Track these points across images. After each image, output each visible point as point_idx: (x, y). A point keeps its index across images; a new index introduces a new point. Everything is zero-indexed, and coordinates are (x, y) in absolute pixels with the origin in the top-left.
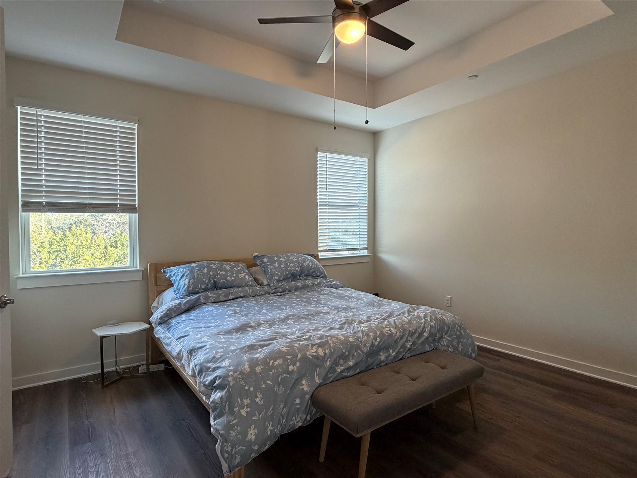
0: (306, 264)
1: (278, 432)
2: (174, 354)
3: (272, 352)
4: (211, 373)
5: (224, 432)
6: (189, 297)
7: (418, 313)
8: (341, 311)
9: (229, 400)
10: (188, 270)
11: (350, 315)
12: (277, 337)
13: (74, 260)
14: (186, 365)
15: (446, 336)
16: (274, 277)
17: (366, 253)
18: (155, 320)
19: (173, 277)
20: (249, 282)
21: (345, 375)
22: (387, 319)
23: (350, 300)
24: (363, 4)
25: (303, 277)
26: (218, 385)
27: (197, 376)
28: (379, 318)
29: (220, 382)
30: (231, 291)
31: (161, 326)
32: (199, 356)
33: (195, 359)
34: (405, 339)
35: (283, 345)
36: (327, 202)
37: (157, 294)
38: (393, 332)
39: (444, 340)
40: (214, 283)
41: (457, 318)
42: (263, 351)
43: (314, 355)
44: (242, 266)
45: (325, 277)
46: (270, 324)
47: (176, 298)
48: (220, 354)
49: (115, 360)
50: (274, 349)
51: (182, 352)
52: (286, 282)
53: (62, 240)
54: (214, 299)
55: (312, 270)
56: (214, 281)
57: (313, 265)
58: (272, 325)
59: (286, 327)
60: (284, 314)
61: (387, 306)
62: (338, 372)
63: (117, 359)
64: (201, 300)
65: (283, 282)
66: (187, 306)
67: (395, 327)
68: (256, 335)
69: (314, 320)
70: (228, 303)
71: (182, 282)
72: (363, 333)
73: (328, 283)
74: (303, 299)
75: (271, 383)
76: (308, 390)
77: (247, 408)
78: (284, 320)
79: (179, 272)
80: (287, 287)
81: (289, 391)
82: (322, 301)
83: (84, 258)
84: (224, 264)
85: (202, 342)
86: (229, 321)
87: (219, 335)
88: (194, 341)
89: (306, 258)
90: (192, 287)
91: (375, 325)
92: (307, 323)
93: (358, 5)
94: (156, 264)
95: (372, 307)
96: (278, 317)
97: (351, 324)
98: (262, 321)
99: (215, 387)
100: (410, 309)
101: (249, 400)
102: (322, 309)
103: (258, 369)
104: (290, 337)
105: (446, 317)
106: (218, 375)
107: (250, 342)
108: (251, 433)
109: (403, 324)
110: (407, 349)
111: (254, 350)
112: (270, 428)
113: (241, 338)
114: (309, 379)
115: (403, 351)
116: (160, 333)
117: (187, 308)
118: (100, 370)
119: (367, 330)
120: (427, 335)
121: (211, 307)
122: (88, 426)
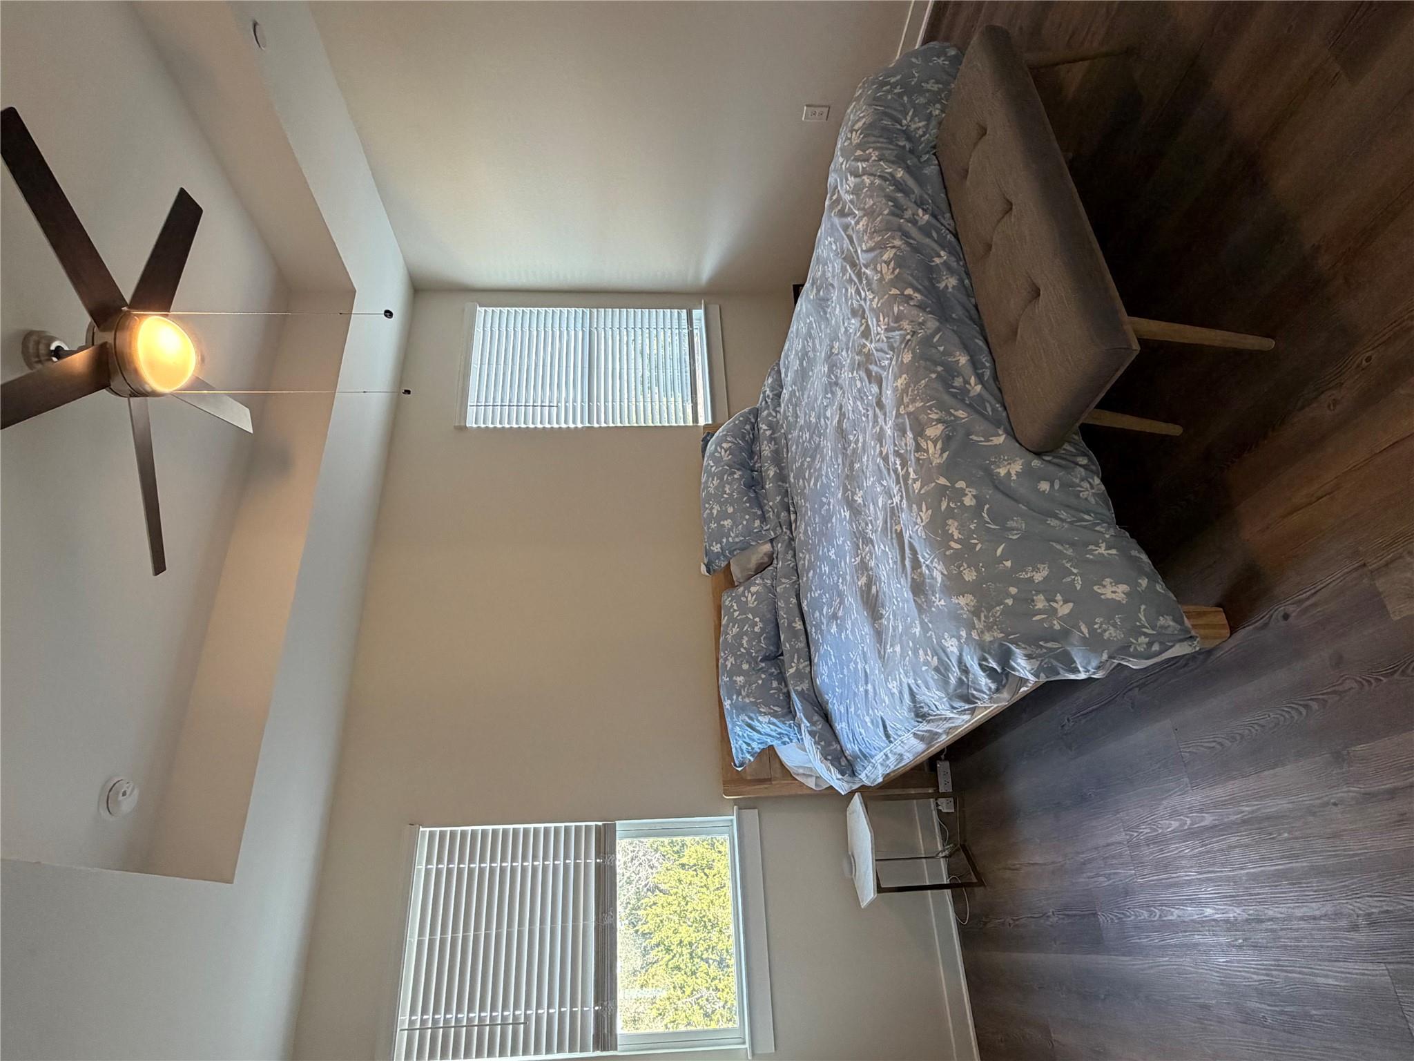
0: (726, 457)
1: (1112, 532)
2: (920, 746)
3: (929, 542)
4: (971, 676)
5: (1106, 651)
6: (798, 713)
7: (847, 192)
8: (836, 377)
9: (1033, 642)
10: (738, 716)
11: (848, 356)
12: (896, 530)
13: (709, 928)
14: (948, 725)
15: (904, 122)
16: (756, 528)
17: (698, 314)
18: (845, 784)
19: (753, 746)
20: (765, 585)
21: (988, 373)
22: (858, 267)
23: (811, 354)
24: (90, 323)
25: (755, 463)
26: (999, 663)
27: (977, 705)
28: (857, 289)
29: (993, 659)
30: (786, 625)
31: (859, 772)
32: (933, 700)
33: (936, 707)
34: (910, 225)
35: (916, 518)
36: (582, 406)
37: (790, 778)
38: (891, 256)
39: (913, 126)
40: (770, 660)
41: (860, 91)
42: (927, 563)
43: (941, 447)
44: (730, 599)
45: (756, 413)
46: (863, 542)
47: (798, 739)
48: (931, 656)
49: (924, 860)
50: (924, 537)
51: (918, 733)
52: (766, 501)
53: (668, 950)
54: (802, 660)
55: (740, 442)
56: (762, 661)
57: (728, 439)
58: (866, 538)
59: (872, 508)
60: (842, 510)
61: (828, 267)
62: (983, 389)
63: (923, 856)
64: (805, 689)
65: (767, 508)
66: (816, 718)
67: (881, 250)
68: (887, 575)
69: (857, 442)
70: (811, 631)
71: (766, 729)
72: (893, 330)
73: (769, 403)
74: (806, 464)
75: (1004, 545)
76: (1020, 462)
77: (1056, 601)
78: (856, 511)
79: (743, 735)
80: (778, 498)
81: (1021, 505)
82: (810, 421)
83: (706, 908)
84: (726, 639)
85: (901, 693)
86: (853, 631)
87: (886, 655)
88: (898, 708)
89: (712, 454)
90: (776, 708)
91: (874, 298)
92: (865, 459)
93: (93, 333)
94: (725, 783)
95: (829, 303)
96: (847, 524)
97: (869, 357)
98: (856, 561)
99: (1003, 669)
100: (837, 210)
101: (1037, 596)
102: (832, 422)
103: (969, 575)
104: (896, 499)
105: (858, 121)
106: (976, 662)
107: (904, 589)
108: (1112, 592)
109: (873, 230)
110: (934, 221)
111: (924, 581)
112: (1102, 550)
113: (894, 607)
114: (996, 458)
115: (938, 232)
116: (873, 773)
117: (821, 719)
118: (946, 890)
119: (886, 320)
120: (900, 169)
121: (821, 668)
122: (1061, 916)
